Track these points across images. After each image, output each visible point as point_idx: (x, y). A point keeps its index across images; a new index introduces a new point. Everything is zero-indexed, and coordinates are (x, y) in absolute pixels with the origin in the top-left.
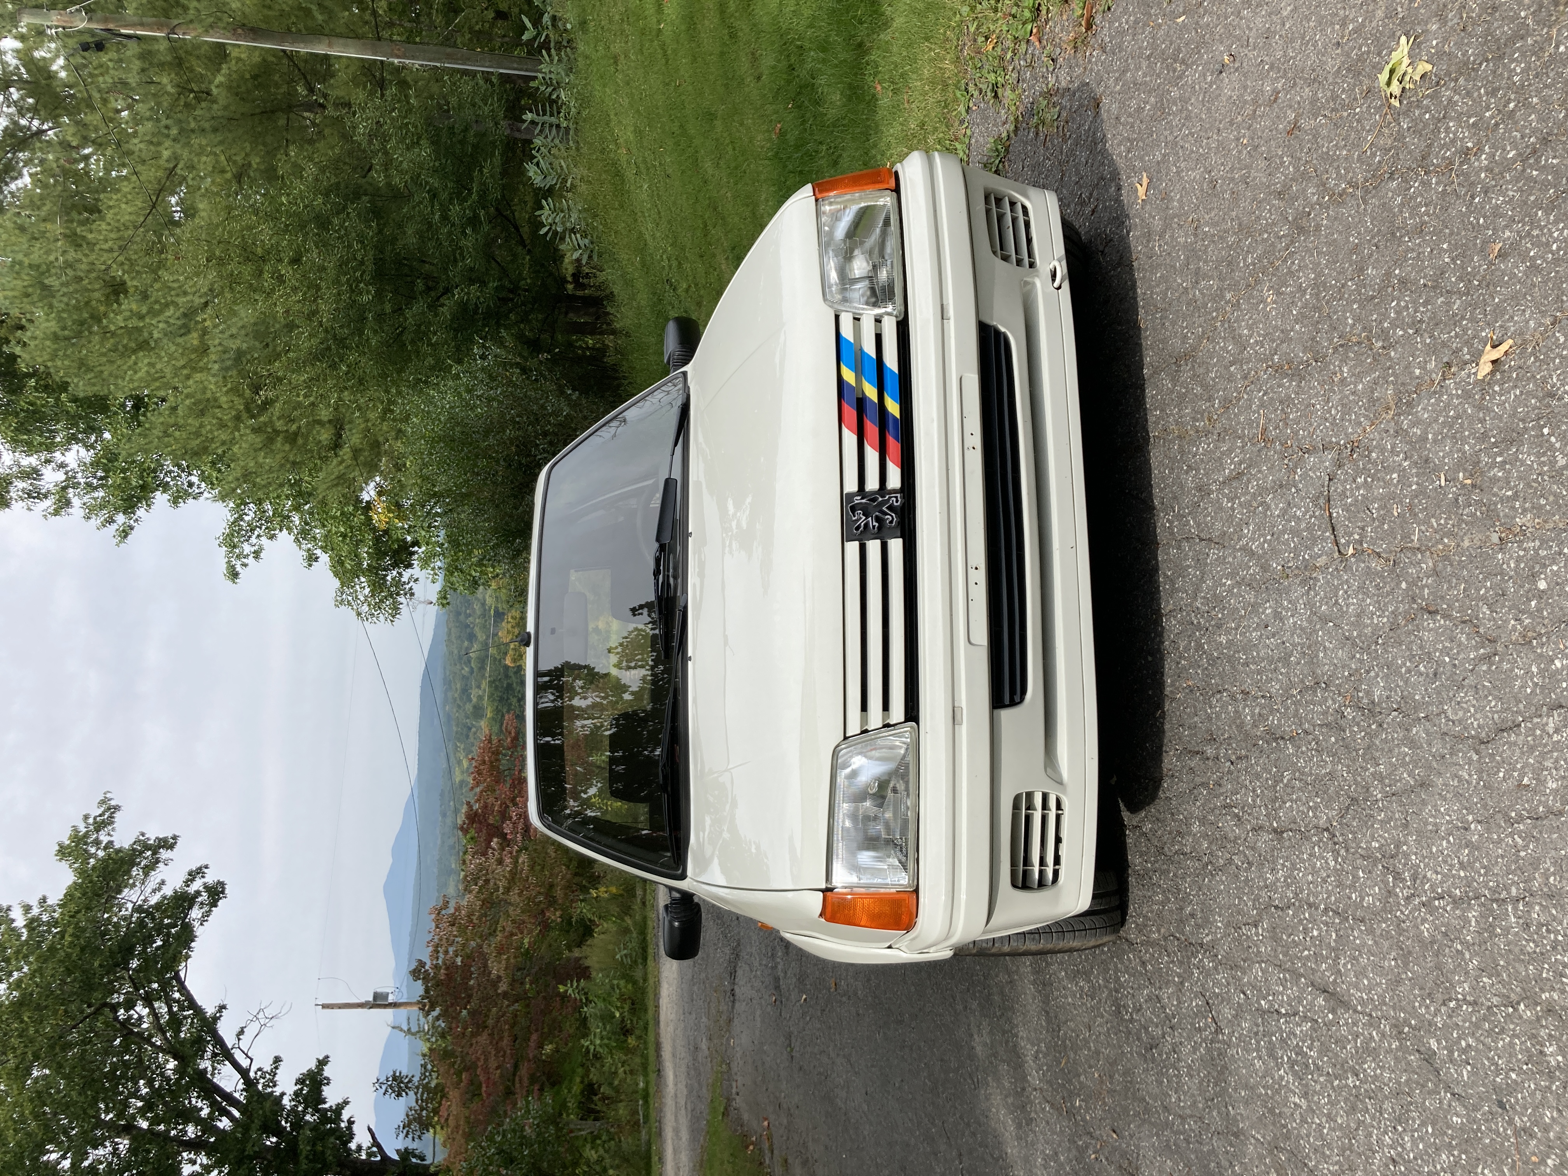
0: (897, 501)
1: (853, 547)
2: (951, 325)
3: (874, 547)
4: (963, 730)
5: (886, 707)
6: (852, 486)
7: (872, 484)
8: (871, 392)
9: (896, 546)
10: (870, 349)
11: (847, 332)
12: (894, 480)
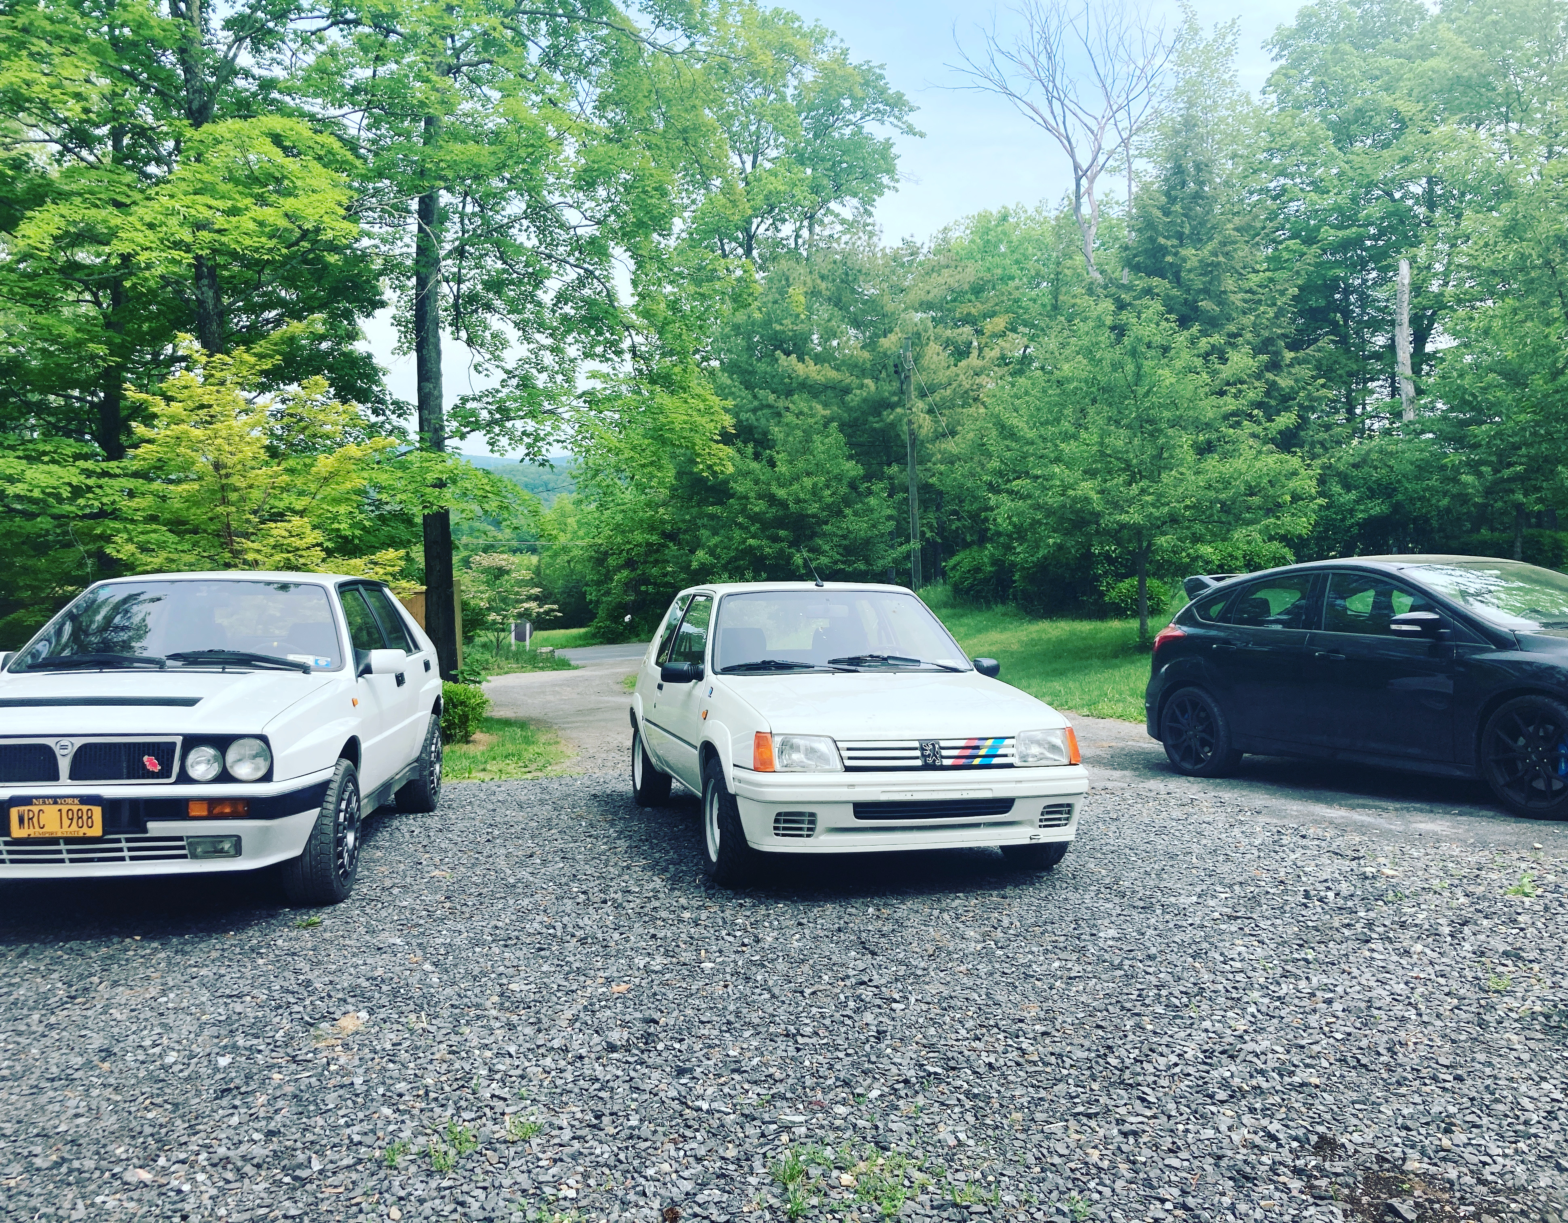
0: (938, 763)
1: (916, 744)
2: (1013, 785)
3: (918, 753)
4: (846, 789)
5: (850, 758)
6: (943, 744)
7: (944, 753)
8: (982, 752)
9: (919, 763)
10: (1000, 752)
11: (1007, 742)
12: (946, 762)
